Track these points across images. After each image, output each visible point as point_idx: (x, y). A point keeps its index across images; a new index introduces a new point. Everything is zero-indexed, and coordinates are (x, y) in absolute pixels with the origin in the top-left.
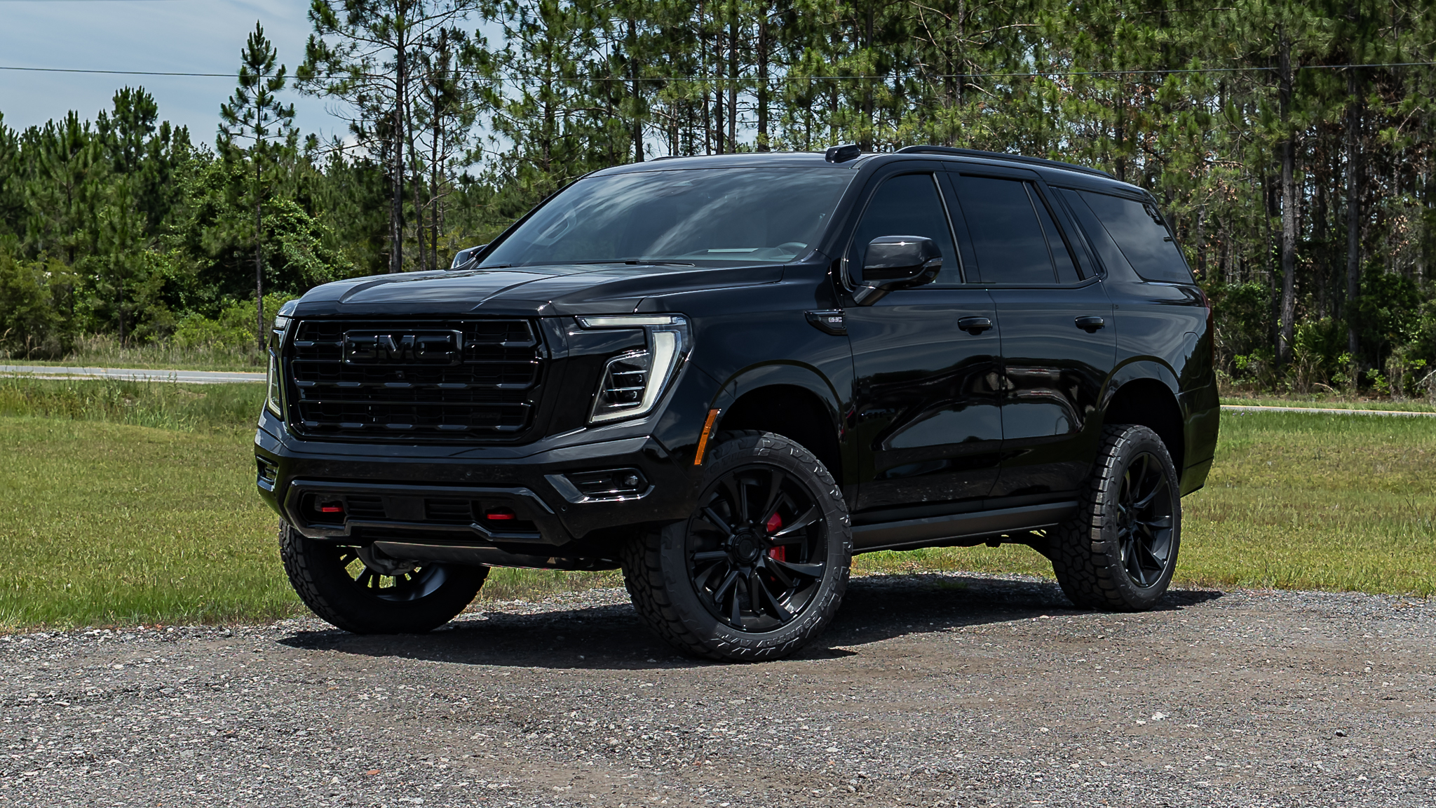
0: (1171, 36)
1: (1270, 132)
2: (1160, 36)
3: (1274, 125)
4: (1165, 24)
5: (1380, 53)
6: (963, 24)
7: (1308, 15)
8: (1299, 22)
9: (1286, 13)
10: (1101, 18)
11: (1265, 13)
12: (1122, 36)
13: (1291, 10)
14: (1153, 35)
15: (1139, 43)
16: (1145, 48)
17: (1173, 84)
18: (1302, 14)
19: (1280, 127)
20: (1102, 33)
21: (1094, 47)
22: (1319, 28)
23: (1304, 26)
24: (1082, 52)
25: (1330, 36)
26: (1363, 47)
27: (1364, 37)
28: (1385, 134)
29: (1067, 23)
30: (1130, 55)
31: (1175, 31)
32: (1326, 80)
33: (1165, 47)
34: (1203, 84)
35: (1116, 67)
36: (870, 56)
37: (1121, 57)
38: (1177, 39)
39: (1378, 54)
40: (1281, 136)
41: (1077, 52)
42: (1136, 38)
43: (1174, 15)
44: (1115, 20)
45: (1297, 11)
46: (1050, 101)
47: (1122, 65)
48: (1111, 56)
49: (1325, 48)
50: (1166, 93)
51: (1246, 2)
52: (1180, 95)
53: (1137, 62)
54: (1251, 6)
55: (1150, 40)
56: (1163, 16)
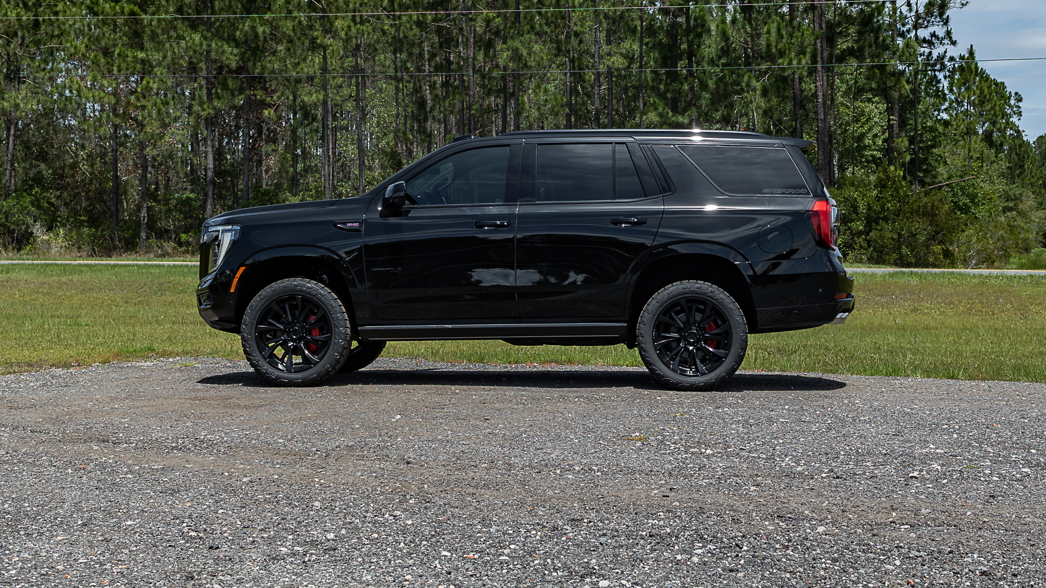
0: (147, 55)
1: (203, 110)
2: (141, 55)
3: (205, 106)
4: (142, 48)
5: (263, 68)
6: (20, 45)
7: (226, 47)
8: (221, 50)
9: (213, 45)
10: (106, 44)
11: (201, 44)
12: (119, 55)
14: (137, 55)
15: (129, 59)
16: (132, 62)
17: (148, 83)
18: (222, 46)
19: (209, 107)
20: (106, 52)
21: (102, 60)
22: (231, 53)
23: (224, 52)
24: (95, 63)
25: (237, 58)
26: (255, 64)
27: (255, 59)
28: (266, 112)
29: (86, 46)
30: (124, 66)
31: (149, 53)
33: (143, 61)
34: (166, 83)
35: (115, 72)
37: (119, 67)
38: (151, 57)
39: (263, 69)
41: (93, 63)
42: (127, 56)
43: (148, 45)
44: (115, 46)
45: (220, 44)
46: (77, 90)
47: (119, 71)
48: (112, 65)
49: (234, 65)
50: (144, 87)
51: (191, 39)
52: (152, 89)
53: (127, 69)
54: (194, 40)
55: (135, 57)
56: (142, 44)
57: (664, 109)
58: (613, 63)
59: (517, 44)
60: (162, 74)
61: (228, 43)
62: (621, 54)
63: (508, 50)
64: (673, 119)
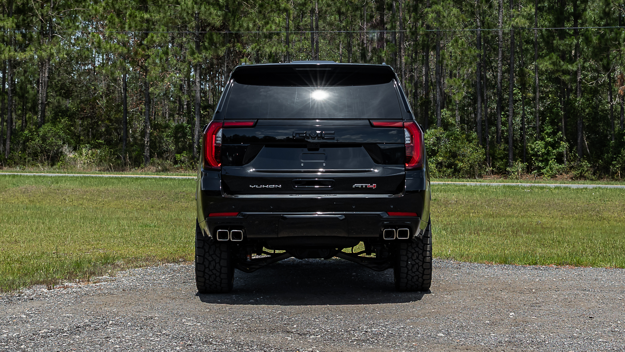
0: (151, 16)
1: (194, 59)
2: (146, 16)
3: (196, 56)
4: (146, 10)
5: (241, 26)
6: (53, 8)
7: (212, 10)
8: (208, 12)
9: (203, 8)
10: (119, 7)
11: (193, 8)
12: (130, 16)
13: (205, 7)
14: (144, 16)
15: (138, 19)
16: (140, 21)
17: (152, 37)
18: (209, 9)
19: (198, 57)
20: (119, 13)
21: (117, 20)
22: (216, 15)
23: (210, 14)
24: (112, 22)
25: (221, 18)
26: (234, 24)
27: (234, 19)
28: (242, 61)
29: (104, 9)
30: (133, 24)
31: (153, 14)
32: (218, 38)
33: (148, 21)
34: (165, 37)
36: (13, 21)
37: (130, 25)
38: (154, 17)
39: (240, 27)
40: (199, 61)
41: (110, 22)
42: (136, 17)
43: (151, 7)
44: (126, 8)
45: (207, 7)
46: (98, 43)
47: (130, 28)
48: (124, 24)
49: (218, 24)
50: (149, 41)
51: (185, 3)
52: (154, 42)
53: (136, 27)
54: (187, 5)
55: (142, 18)
56: (147, 7)
57: (557, 59)
58: (517, 23)
59: (439, 7)
60: (163, 30)
61: (213, 7)
62: (523, 16)
63: (432, 12)
64: (564, 67)
